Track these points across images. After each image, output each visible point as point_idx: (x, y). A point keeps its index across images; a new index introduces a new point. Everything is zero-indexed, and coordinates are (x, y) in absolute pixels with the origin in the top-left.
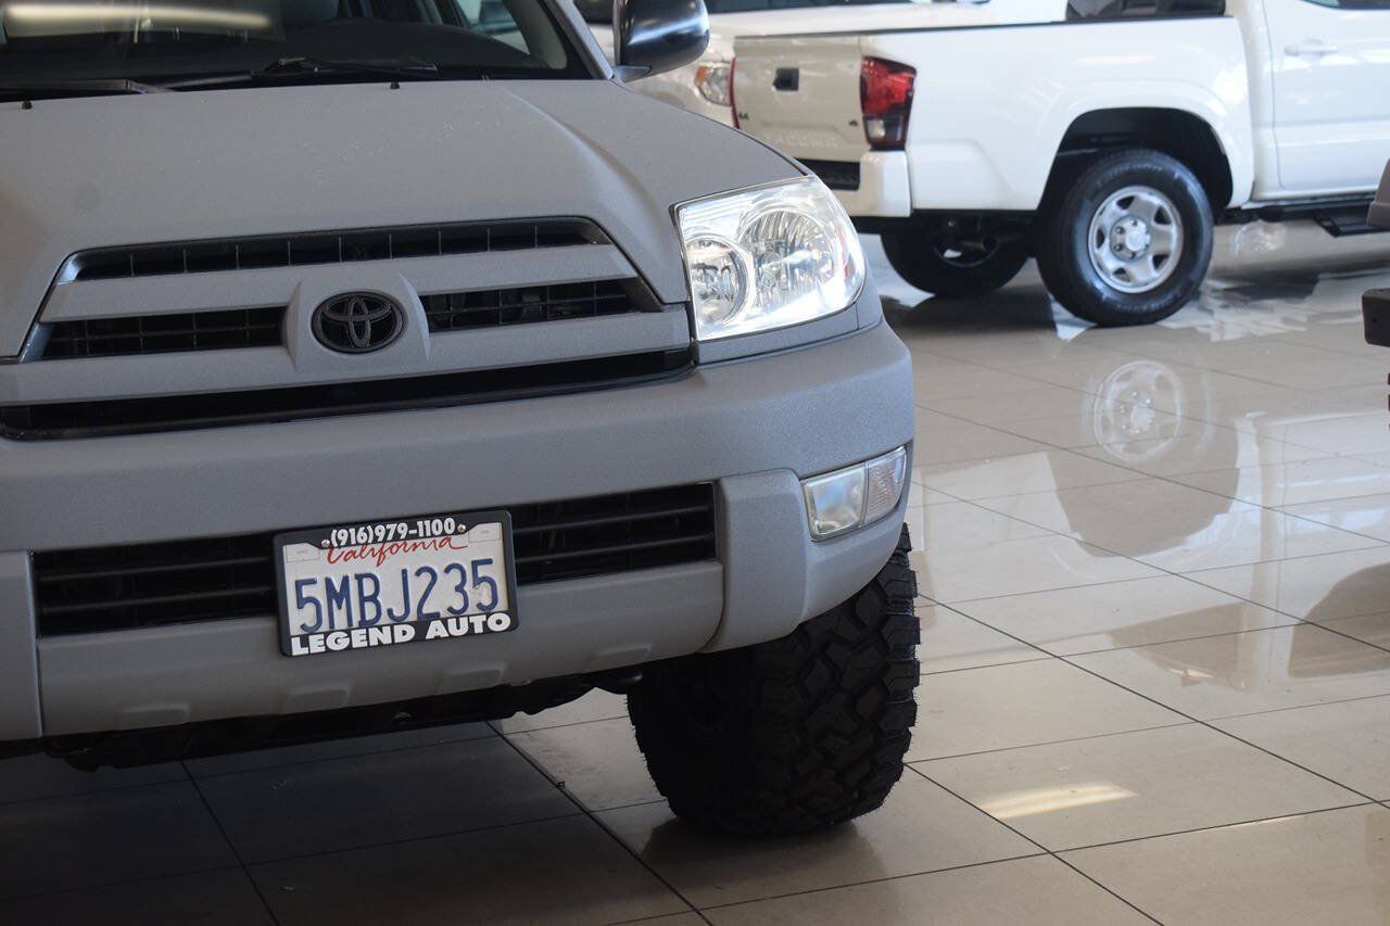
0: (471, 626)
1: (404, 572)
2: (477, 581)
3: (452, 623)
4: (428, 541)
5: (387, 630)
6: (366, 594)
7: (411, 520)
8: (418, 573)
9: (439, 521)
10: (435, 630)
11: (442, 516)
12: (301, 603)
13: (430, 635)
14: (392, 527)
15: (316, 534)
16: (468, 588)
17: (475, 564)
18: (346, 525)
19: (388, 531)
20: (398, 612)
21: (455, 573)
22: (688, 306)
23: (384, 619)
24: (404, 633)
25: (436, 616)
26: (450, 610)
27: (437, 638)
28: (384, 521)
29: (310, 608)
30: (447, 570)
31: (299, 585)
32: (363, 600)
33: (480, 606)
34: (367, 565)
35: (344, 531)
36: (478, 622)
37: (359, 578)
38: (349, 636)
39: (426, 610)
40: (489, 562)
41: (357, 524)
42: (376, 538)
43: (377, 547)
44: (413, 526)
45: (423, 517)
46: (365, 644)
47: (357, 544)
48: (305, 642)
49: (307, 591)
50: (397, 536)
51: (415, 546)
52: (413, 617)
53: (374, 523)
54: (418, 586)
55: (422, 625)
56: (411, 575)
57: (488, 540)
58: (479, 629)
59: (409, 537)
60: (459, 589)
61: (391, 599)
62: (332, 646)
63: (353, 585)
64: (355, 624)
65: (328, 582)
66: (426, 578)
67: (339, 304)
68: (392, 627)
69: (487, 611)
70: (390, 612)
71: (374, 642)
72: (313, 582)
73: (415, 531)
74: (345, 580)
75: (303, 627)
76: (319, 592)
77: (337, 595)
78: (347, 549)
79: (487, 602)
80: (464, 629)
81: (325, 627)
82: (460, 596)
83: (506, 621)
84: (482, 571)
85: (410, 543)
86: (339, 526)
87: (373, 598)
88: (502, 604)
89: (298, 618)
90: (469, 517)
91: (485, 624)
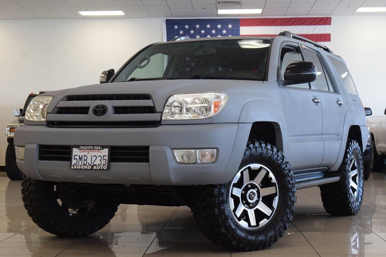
0: (100, 167)
1: (92, 156)
2: (104, 159)
3: (97, 167)
4: (96, 150)
5: (87, 166)
6: (85, 159)
7: (93, 146)
8: (94, 156)
9: (97, 147)
10: (95, 167)
11: (98, 146)
12: (75, 159)
13: (94, 168)
14: (90, 147)
15: (78, 147)
16: (102, 160)
17: (104, 156)
18: (83, 146)
19: (89, 148)
20: (90, 163)
21: (100, 157)
22: (162, 113)
23: (87, 164)
24: (90, 167)
25: (96, 165)
26: (98, 164)
27: (95, 169)
28: (89, 146)
29: (76, 160)
30: (99, 157)
31: (75, 155)
32: (84, 160)
33: (103, 164)
34: (86, 153)
35: (82, 147)
36: (102, 167)
37: (84, 156)
38: (81, 166)
39: (94, 164)
40: (106, 156)
41: (84, 146)
42: (87, 149)
43: (88, 150)
44: (93, 147)
45: (95, 146)
46: (83, 168)
47: (84, 149)
48: (74, 166)
49: (76, 157)
50: (91, 149)
51: (94, 151)
52: (92, 165)
53: (87, 146)
54: (94, 159)
55: (92, 167)
56: (93, 156)
57: (105, 152)
58: (102, 168)
59: (93, 149)
60: (100, 160)
61: (89, 161)
62: (78, 168)
63: (83, 157)
64: (83, 164)
65: (79, 156)
66: (95, 157)
67: (97, 107)
68: (88, 166)
69: (104, 165)
70: (89, 163)
71: (84, 168)
72: (77, 155)
73: (93, 148)
74: (82, 156)
75: (74, 163)
76: (77, 157)
77: (81, 159)
78: (83, 150)
79: (104, 164)
80: (99, 168)
81: (78, 164)
82: (100, 162)
83: (106, 168)
84: (105, 158)
85: (93, 150)
86: (82, 146)
87: (86, 160)
88: (106, 165)
89: (74, 162)
90: (103, 147)
91: (103, 167)
